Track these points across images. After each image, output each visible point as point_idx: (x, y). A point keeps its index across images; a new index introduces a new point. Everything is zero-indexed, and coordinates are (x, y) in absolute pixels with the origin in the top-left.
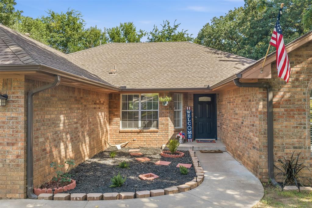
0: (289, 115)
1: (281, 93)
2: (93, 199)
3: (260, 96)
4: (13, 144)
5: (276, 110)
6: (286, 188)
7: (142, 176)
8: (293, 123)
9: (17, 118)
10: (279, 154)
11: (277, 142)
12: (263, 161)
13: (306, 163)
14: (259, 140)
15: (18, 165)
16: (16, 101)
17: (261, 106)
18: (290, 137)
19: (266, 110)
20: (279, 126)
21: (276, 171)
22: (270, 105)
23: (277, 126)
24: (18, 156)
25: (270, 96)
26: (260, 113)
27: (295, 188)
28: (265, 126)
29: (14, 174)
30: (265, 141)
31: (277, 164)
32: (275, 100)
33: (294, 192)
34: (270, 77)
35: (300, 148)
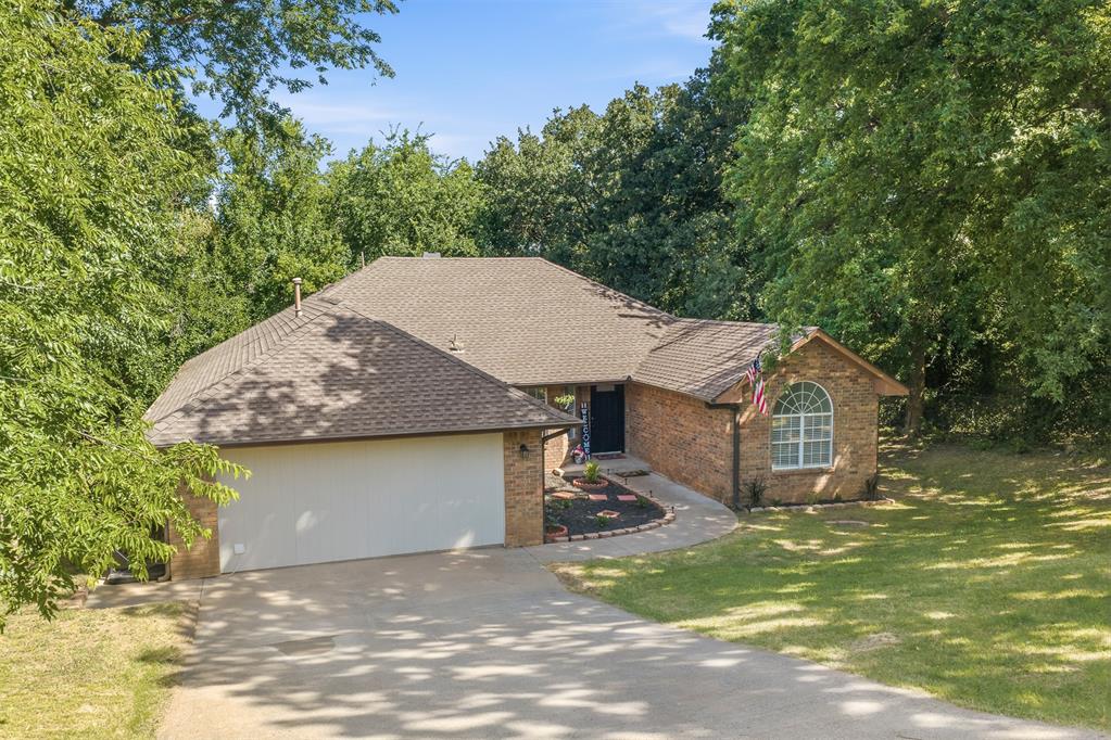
0: (754, 436)
1: (747, 414)
2: (607, 536)
3: (727, 417)
4: (532, 493)
5: (742, 431)
6: (752, 510)
7: (601, 514)
8: (756, 444)
9: (535, 467)
10: (743, 476)
11: (743, 464)
12: (729, 486)
13: (768, 483)
14: (724, 463)
15: (537, 513)
16: (535, 451)
17: (728, 428)
18: (754, 459)
19: (732, 432)
20: (744, 448)
21: (741, 495)
22: (737, 426)
23: (743, 448)
24: (537, 504)
25: (738, 417)
26: (728, 435)
27: (761, 509)
28: (730, 449)
29: (534, 522)
30: (731, 464)
31: (741, 487)
32: (742, 420)
33: (761, 512)
34: (741, 401)
35: (763, 469)
